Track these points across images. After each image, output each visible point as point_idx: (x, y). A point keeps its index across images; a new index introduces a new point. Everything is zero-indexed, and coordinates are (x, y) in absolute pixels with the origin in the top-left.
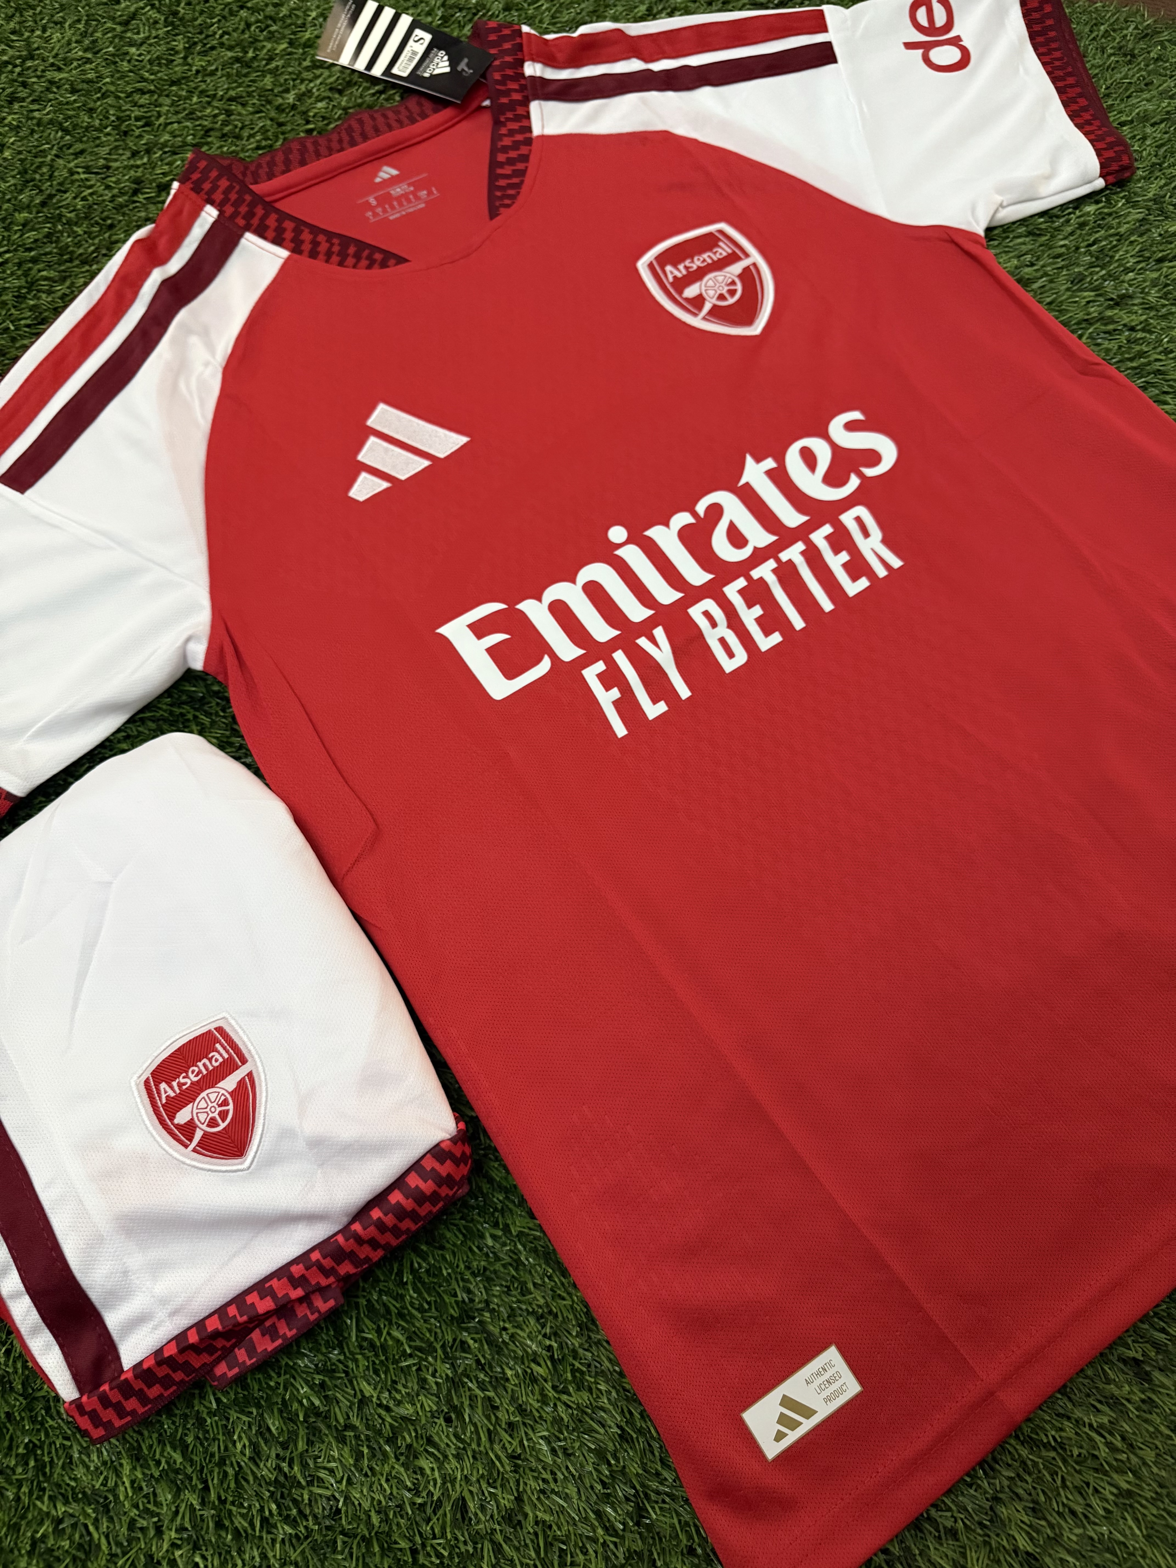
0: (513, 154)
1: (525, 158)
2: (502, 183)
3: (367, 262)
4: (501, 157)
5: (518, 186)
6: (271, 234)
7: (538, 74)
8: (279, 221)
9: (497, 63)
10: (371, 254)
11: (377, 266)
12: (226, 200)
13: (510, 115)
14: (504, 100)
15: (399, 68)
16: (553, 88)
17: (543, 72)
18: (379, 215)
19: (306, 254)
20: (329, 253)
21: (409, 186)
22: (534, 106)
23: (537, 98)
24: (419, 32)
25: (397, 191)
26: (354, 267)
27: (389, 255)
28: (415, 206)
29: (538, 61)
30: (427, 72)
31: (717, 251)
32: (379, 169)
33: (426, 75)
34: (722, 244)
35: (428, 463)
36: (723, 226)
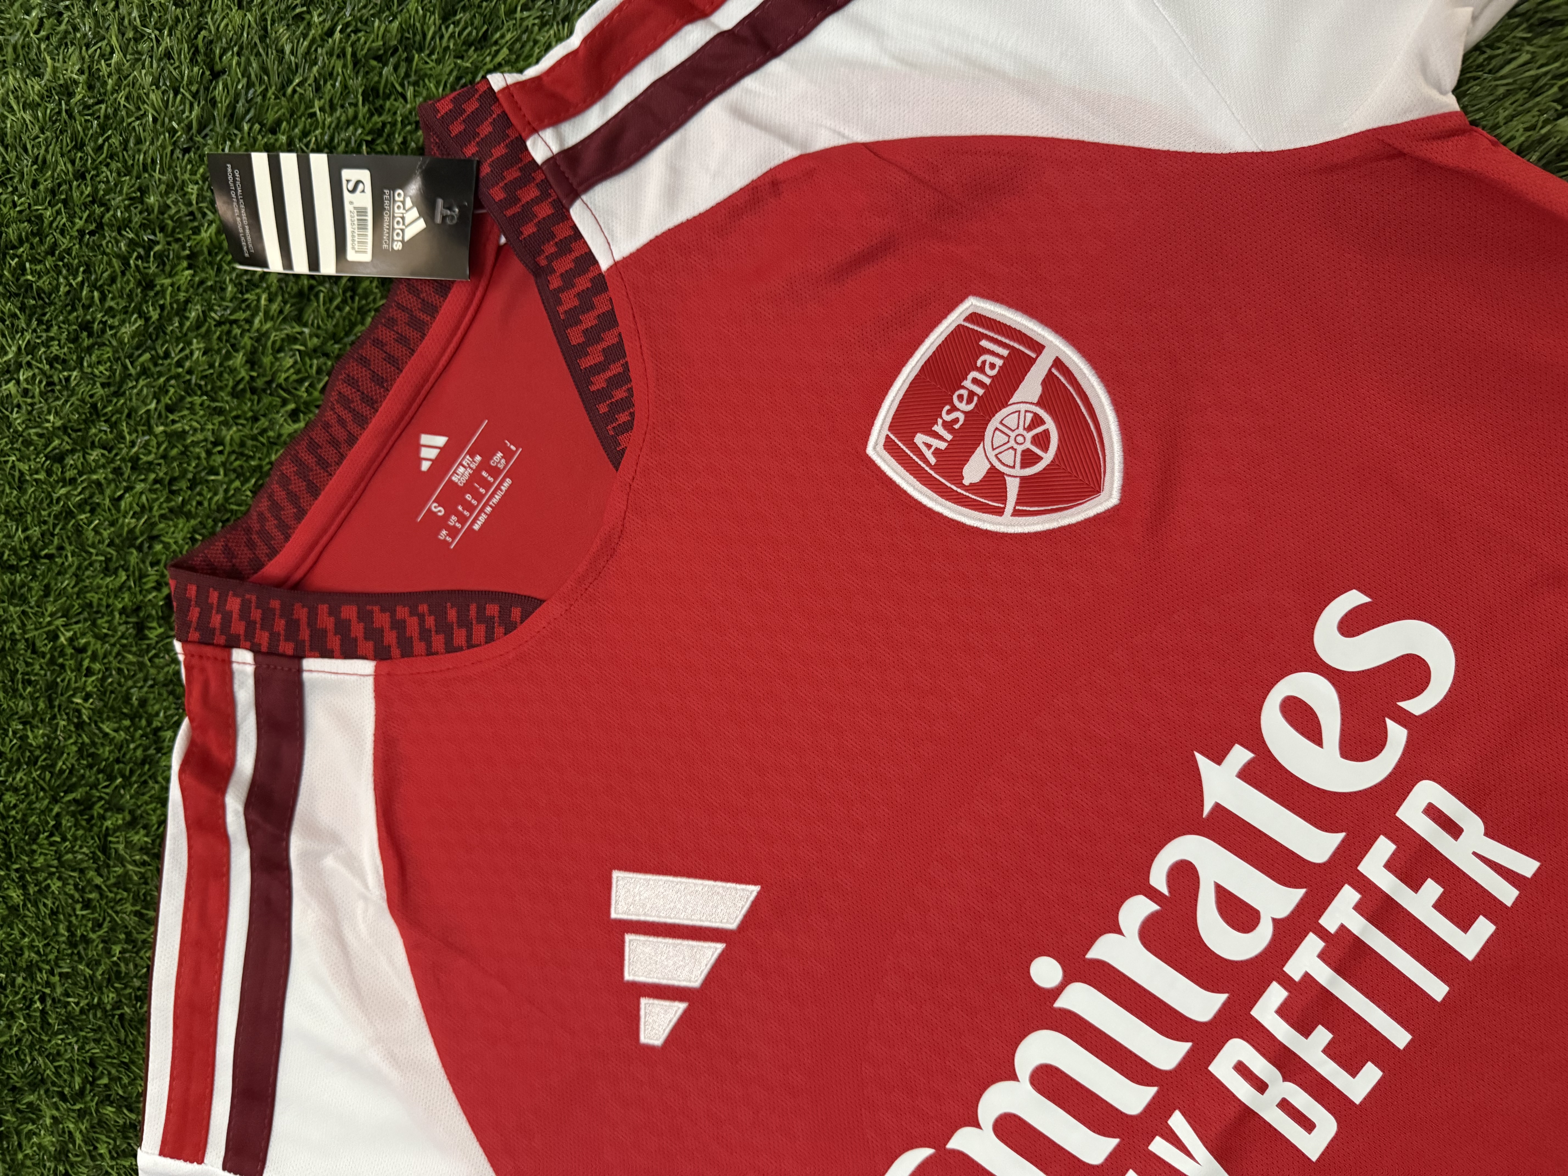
0: (589, 320)
1: (609, 320)
2: (599, 383)
3: (483, 627)
4: (576, 337)
5: (623, 378)
6: (335, 642)
7: (556, 149)
8: (334, 612)
9: (486, 170)
10: (481, 610)
11: (499, 630)
12: (250, 625)
13: (550, 249)
14: (529, 230)
15: (353, 248)
16: (589, 159)
17: (561, 139)
18: (458, 531)
19: (396, 652)
20: (425, 635)
21: (472, 456)
22: (577, 212)
23: (575, 194)
24: (348, 175)
25: (460, 474)
26: (470, 646)
27: (506, 599)
28: (498, 488)
29: (544, 127)
30: (396, 238)
31: (984, 362)
32: (418, 446)
33: (398, 246)
34: (984, 343)
35: (720, 947)
36: (973, 304)
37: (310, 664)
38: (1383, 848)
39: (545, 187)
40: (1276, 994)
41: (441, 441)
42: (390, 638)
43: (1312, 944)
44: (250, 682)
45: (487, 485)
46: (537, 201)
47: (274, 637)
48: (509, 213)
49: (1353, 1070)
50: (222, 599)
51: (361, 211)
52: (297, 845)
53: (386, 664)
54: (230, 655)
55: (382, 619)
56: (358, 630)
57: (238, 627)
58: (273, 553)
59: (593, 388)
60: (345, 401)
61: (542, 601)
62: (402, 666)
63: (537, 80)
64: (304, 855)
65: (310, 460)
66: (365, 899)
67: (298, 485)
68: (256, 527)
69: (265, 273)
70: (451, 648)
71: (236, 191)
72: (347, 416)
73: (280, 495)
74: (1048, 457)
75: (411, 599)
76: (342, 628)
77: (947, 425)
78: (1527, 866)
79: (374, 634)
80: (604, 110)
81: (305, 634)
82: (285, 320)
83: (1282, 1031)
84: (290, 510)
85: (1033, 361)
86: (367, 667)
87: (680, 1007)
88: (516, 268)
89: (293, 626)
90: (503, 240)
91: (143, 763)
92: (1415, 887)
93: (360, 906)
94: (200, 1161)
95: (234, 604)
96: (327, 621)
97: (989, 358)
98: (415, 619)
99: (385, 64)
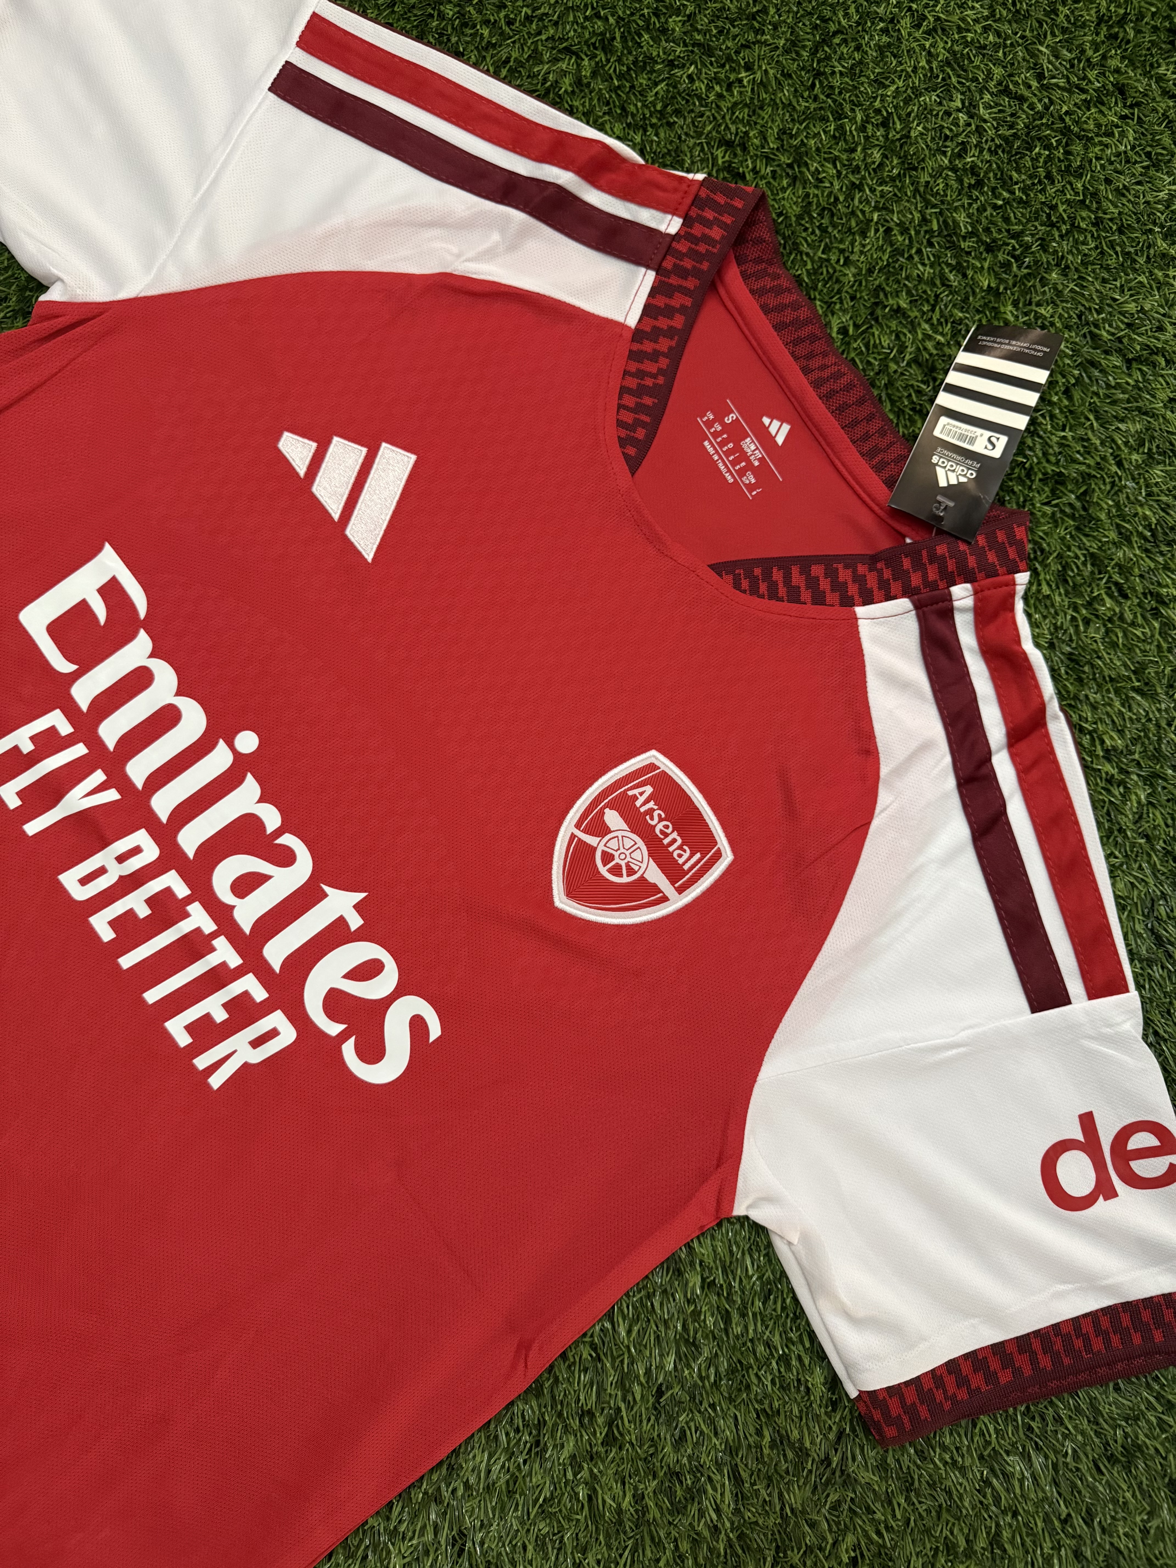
0: (824, 584)
1: (820, 600)
2: (777, 575)
3: (630, 421)
4: (817, 570)
5: (773, 595)
6: (661, 301)
7: (956, 604)
8: (683, 309)
9: (963, 547)
10: (644, 425)
11: (623, 433)
12: (695, 240)
13: (887, 574)
14: (906, 563)
15: (948, 424)
16: (939, 626)
17: (963, 610)
18: (709, 429)
19: (636, 347)
20: (641, 374)
21: (759, 460)
22: (904, 604)
23: (918, 607)
24: (1004, 439)
25: (750, 446)
26: (620, 407)
27: (644, 447)
28: (729, 471)
29: (977, 601)
30: (942, 460)
31: (685, 851)
32: (782, 421)
33: (935, 459)
34: (698, 856)
35: (336, 516)
36: (728, 857)
37: (651, 275)
38: (259, 994)
39: (933, 586)
40: (182, 890)
41: (780, 440)
42: (648, 346)
43: (209, 926)
44: (653, 225)
45: (734, 463)
46: (925, 576)
47: (680, 256)
48: (924, 553)
49: (114, 924)
50: (723, 226)
51: (972, 441)
52: (517, 216)
53: (629, 336)
54: (679, 216)
55: (664, 344)
56: (663, 323)
57: (698, 230)
58: (745, 276)
59: (775, 570)
60: (838, 376)
61: (633, 474)
62: (624, 347)
63: (1012, 609)
64: (508, 219)
65: (804, 332)
66: (458, 256)
67: (789, 316)
68: (770, 270)
69: (960, 346)
70: (624, 390)
71: (1028, 348)
72: (826, 373)
73: (787, 299)
74: (603, 870)
75: (671, 374)
76: (669, 312)
77: (650, 812)
78: (216, 1081)
79: (655, 334)
80: (971, 650)
81: (674, 280)
82: (918, 349)
83: (155, 886)
84: (772, 302)
85: (673, 883)
86: (632, 321)
87: (302, 471)
88: (884, 543)
89: (684, 274)
90: (908, 541)
91: (623, 109)
92: (226, 1006)
93: (455, 250)
94: (298, 44)
95: (716, 233)
96: (678, 301)
97: (686, 855)
98: (655, 371)
99: (1078, 498)
